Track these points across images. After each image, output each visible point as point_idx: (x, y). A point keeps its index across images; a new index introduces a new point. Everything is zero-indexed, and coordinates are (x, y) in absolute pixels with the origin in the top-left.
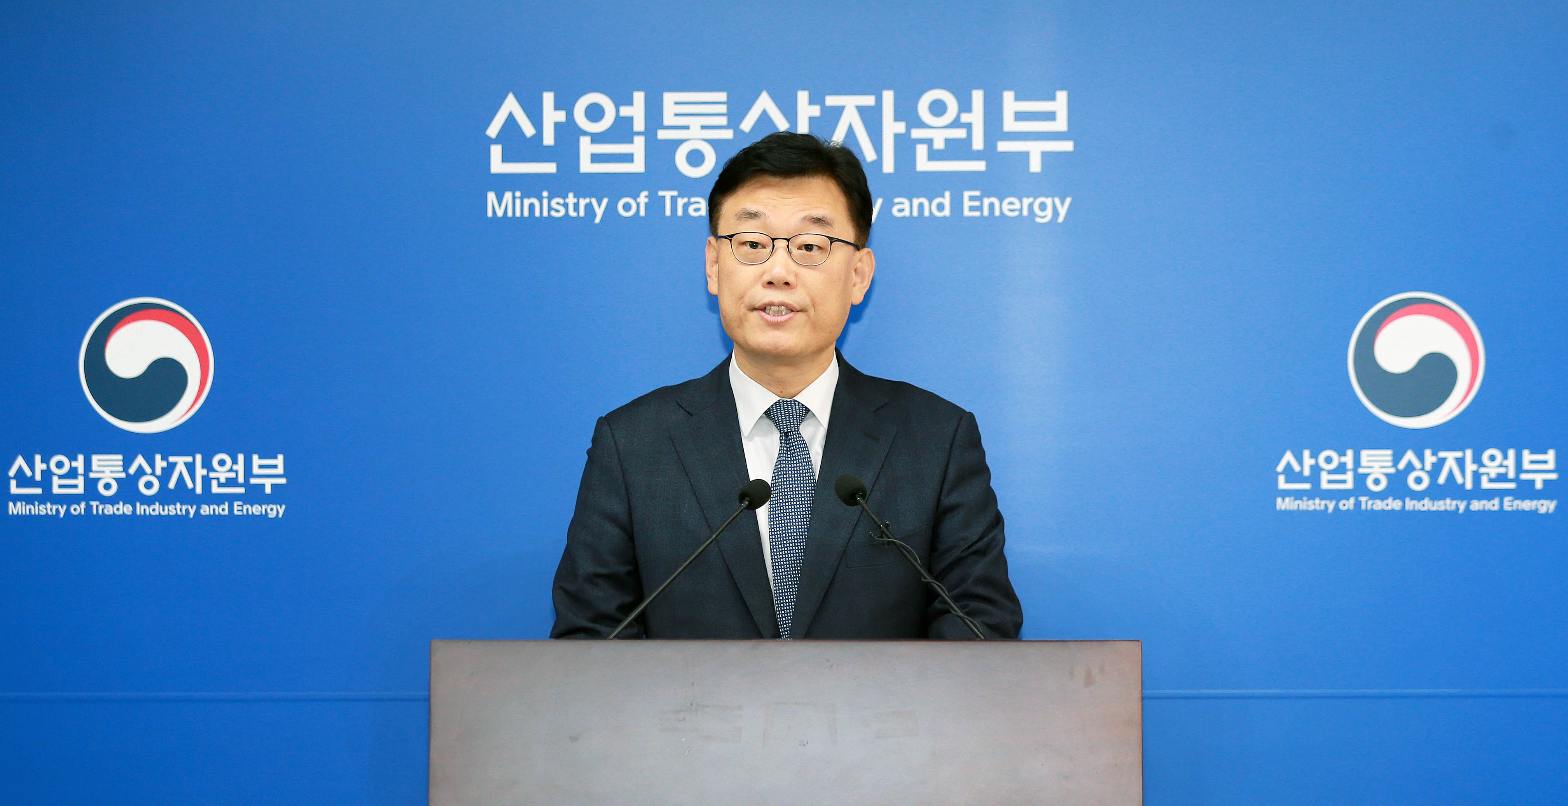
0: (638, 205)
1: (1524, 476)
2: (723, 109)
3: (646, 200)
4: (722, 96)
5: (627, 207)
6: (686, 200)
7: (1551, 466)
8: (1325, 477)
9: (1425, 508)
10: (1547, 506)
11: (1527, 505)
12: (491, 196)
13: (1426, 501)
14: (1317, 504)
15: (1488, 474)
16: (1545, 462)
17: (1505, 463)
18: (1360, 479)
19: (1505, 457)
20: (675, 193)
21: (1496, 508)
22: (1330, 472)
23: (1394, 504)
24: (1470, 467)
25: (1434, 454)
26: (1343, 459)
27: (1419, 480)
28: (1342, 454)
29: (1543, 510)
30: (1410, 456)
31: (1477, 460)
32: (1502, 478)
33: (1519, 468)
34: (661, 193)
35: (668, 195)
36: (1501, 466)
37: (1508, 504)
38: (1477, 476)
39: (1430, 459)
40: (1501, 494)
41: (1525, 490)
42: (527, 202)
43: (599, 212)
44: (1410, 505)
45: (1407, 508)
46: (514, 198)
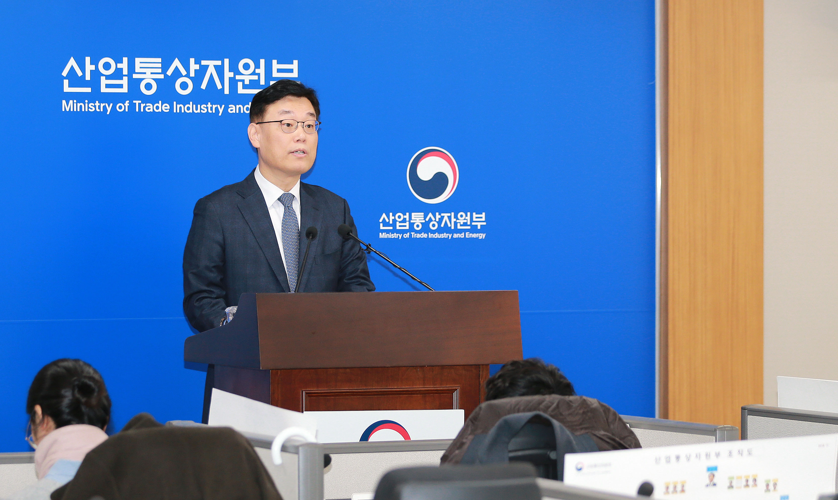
0: (125, 106)
1: (473, 224)
2: (160, 65)
3: (128, 105)
4: (159, 60)
5: (120, 107)
6: (144, 105)
7: (483, 219)
8: (398, 224)
9: (436, 237)
10: (482, 236)
11: (475, 236)
12: (64, 102)
13: (437, 234)
14: (395, 236)
15: (460, 223)
16: (481, 218)
17: (467, 218)
18: (411, 225)
19: (466, 216)
20: (140, 102)
21: (463, 237)
22: (400, 222)
23: (424, 236)
24: (453, 220)
25: (440, 214)
26: (405, 217)
27: (434, 225)
28: (404, 214)
29: (480, 238)
30: (430, 215)
31: (456, 217)
32: (465, 224)
33: (472, 220)
34: (134, 102)
35: (137, 102)
36: (465, 219)
37: (468, 235)
38: (456, 223)
39: (438, 216)
40: (465, 231)
41: (474, 229)
42: (79, 105)
43: (109, 109)
44: (431, 235)
45: (429, 237)
46: (73, 103)
